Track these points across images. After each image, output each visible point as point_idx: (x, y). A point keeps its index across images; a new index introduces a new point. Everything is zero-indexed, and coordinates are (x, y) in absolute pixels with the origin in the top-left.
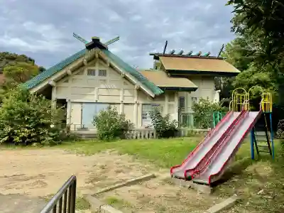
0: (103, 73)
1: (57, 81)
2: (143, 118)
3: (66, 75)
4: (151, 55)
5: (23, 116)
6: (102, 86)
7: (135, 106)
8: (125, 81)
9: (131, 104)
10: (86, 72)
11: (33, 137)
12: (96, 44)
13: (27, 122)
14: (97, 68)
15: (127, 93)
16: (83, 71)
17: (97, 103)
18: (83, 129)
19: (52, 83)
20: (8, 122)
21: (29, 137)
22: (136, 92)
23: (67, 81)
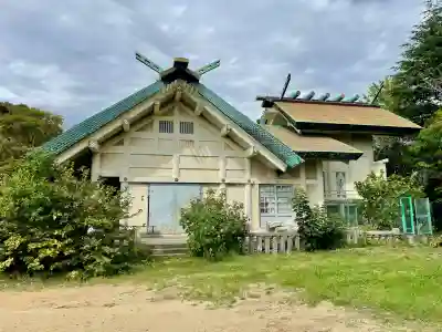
0: (187, 128)
1: (102, 143)
2: (262, 211)
3: (120, 132)
4: (259, 99)
5: (47, 211)
6: (187, 151)
7: (248, 187)
8: (228, 141)
9: (240, 184)
10: (156, 125)
11: (70, 257)
12: (180, 72)
13: (57, 224)
14: (177, 119)
15: (232, 164)
16: (152, 123)
17: (177, 183)
18: (153, 234)
19: (94, 145)
20: (15, 225)
21: (61, 257)
22: (247, 162)
23: (121, 143)
